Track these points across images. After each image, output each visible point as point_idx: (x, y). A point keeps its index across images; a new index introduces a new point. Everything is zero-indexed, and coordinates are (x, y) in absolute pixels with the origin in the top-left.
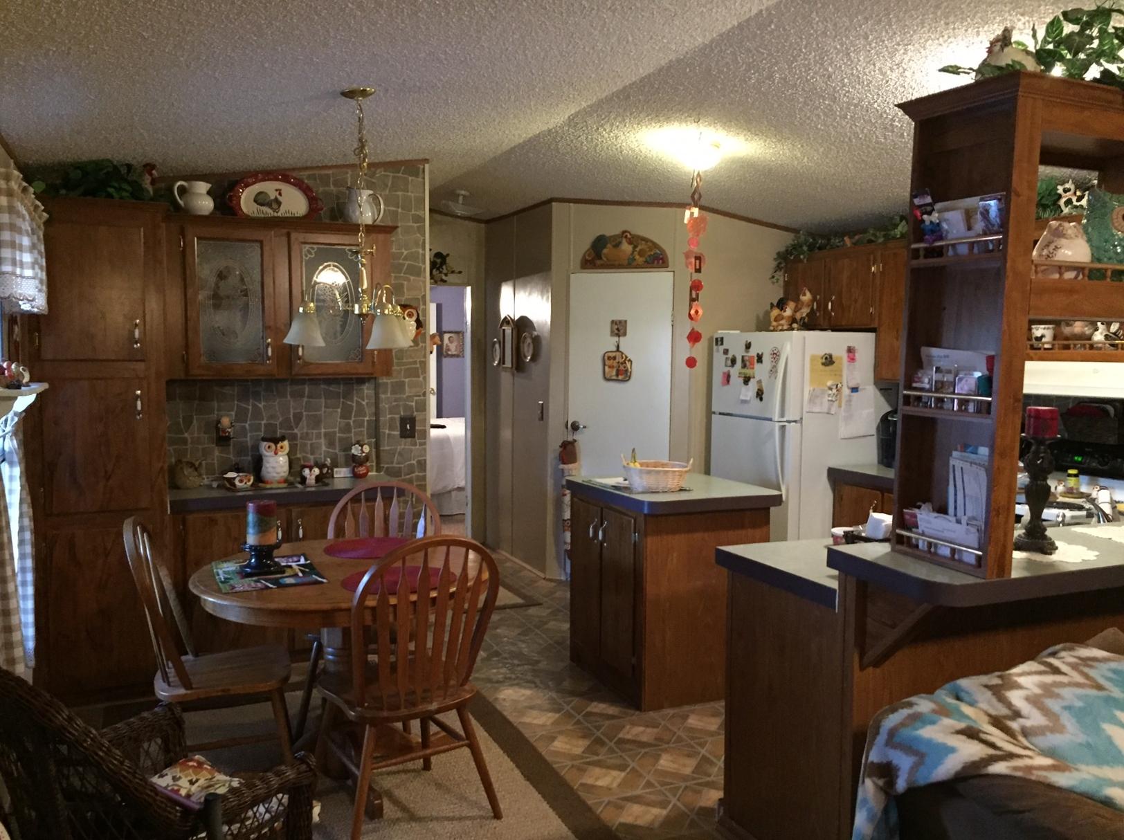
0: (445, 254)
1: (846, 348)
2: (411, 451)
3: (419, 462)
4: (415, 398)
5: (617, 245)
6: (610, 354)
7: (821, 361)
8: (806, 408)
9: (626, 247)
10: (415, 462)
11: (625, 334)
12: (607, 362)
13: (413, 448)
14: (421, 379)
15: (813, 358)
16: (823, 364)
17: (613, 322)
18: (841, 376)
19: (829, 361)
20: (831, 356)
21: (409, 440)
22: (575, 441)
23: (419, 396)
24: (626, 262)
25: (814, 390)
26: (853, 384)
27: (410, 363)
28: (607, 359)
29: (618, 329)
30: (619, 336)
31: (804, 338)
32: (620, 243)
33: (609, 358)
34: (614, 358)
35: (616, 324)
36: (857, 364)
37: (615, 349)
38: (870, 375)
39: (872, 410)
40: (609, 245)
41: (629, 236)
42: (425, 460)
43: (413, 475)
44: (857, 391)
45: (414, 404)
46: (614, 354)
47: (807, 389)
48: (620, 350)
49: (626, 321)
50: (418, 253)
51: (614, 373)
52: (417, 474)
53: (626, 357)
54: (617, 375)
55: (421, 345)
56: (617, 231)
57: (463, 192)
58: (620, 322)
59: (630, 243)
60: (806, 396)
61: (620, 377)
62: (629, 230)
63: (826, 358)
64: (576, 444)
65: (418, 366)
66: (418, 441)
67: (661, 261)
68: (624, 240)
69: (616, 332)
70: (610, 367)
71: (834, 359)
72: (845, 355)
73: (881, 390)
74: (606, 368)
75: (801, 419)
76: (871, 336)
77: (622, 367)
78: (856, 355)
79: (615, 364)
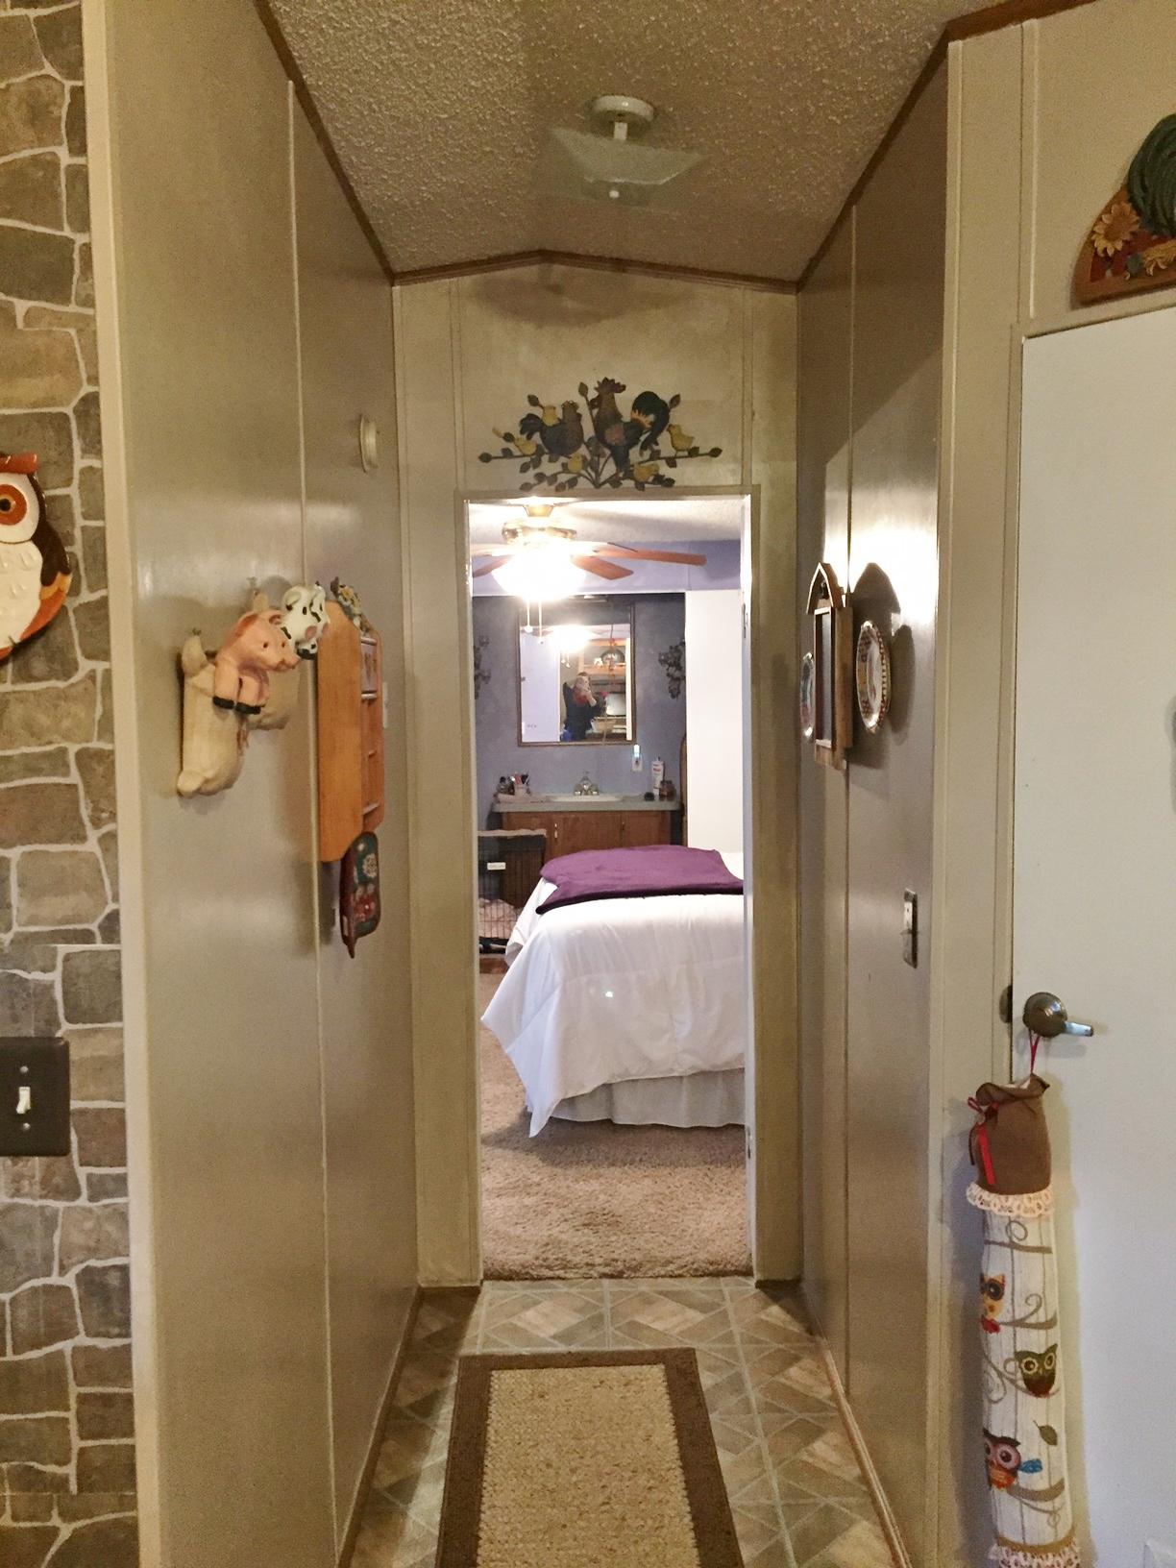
0: (665, 396)
2: (50, 1221)
3: (90, 1280)
4: (63, 949)
10: (69, 1280)
13: (60, 1205)
14: (92, 845)
21: (37, 1163)
22: (1041, 1085)
23: (86, 937)
27: (31, 766)
42: (124, 1270)
43: (66, 1346)
45: (55, 977)
50: (53, 164)
52: (82, 1340)
55: (85, 666)
57: (625, 104)
64: (1046, 1098)
65: (74, 777)
66: (82, 1173)
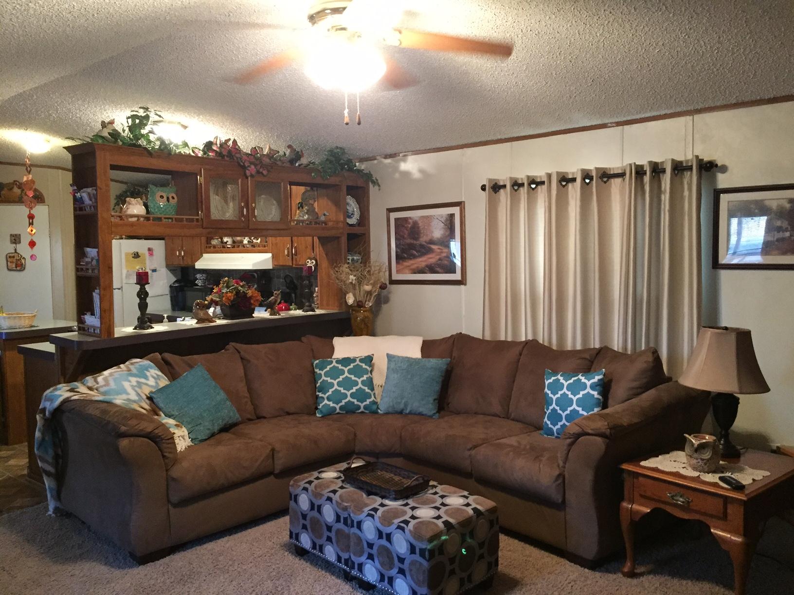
1: (147, 249)
5: (11, 189)
6: (11, 255)
7: (131, 256)
8: (124, 282)
9: (16, 191)
11: (20, 242)
12: (9, 259)
15: (127, 254)
16: (133, 257)
17: (11, 235)
18: (145, 264)
19: (136, 255)
20: (137, 253)
24: (17, 199)
25: (128, 271)
26: (153, 267)
28: (9, 258)
29: (15, 239)
30: (16, 244)
31: (120, 243)
32: (13, 188)
33: (10, 257)
34: (14, 257)
35: (13, 236)
36: (154, 257)
37: (14, 251)
38: (164, 263)
39: (166, 281)
40: (6, 189)
41: (18, 183)
44: (156, 271)
46: (13, 255)
47: (124, 272)
48: (17, 252)
49: (20, 235)
51: (14, 266)
53: (21, 256)
54: (16, 267)
56: (11, 180)
58: (16, 235)
59: (19, 188)
60: (124, 276)
61: (18, 268)
62: (17, 179)
63: (135, 254)
67: (40, 199)
68: (15, 186)
69: (14, 241)
70: (11, 262)
71: (139, 255)
72: (147, 253)
73: (170, 270)
74: (9, 263)
75: (122, 287)
76: (163, 242)
77: (19, 262)
78: (154, 252)
79: (14, 261)
